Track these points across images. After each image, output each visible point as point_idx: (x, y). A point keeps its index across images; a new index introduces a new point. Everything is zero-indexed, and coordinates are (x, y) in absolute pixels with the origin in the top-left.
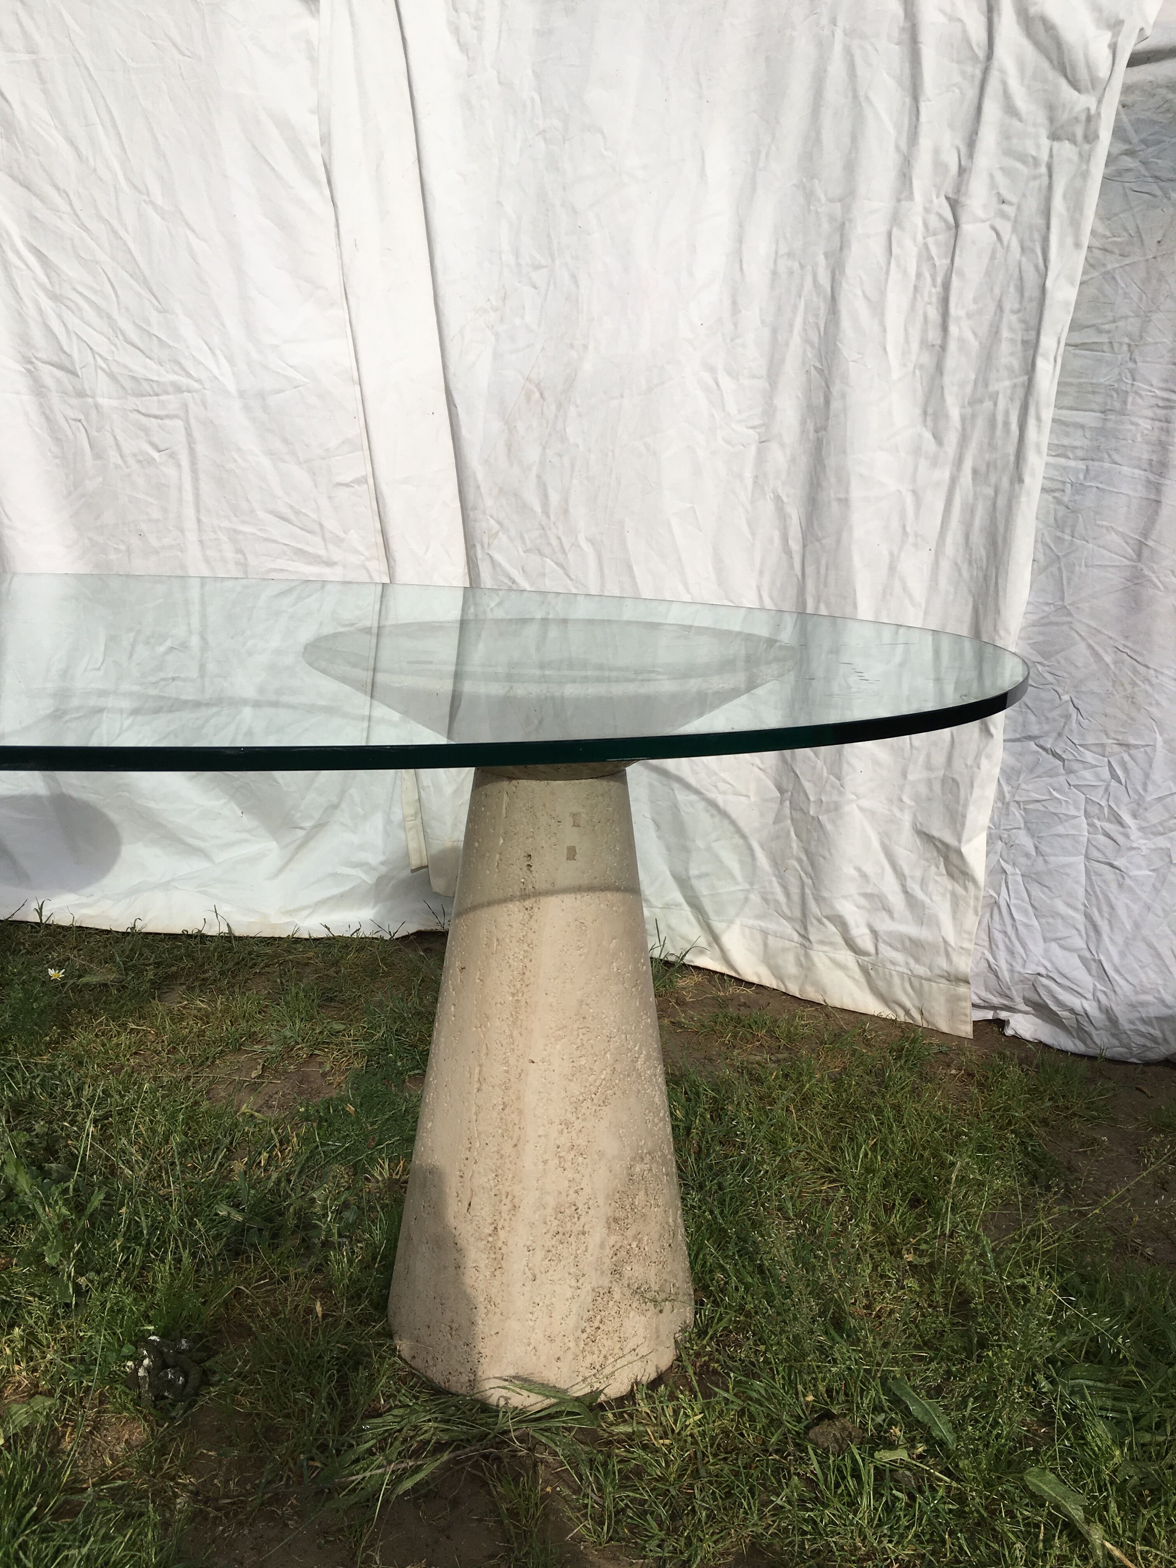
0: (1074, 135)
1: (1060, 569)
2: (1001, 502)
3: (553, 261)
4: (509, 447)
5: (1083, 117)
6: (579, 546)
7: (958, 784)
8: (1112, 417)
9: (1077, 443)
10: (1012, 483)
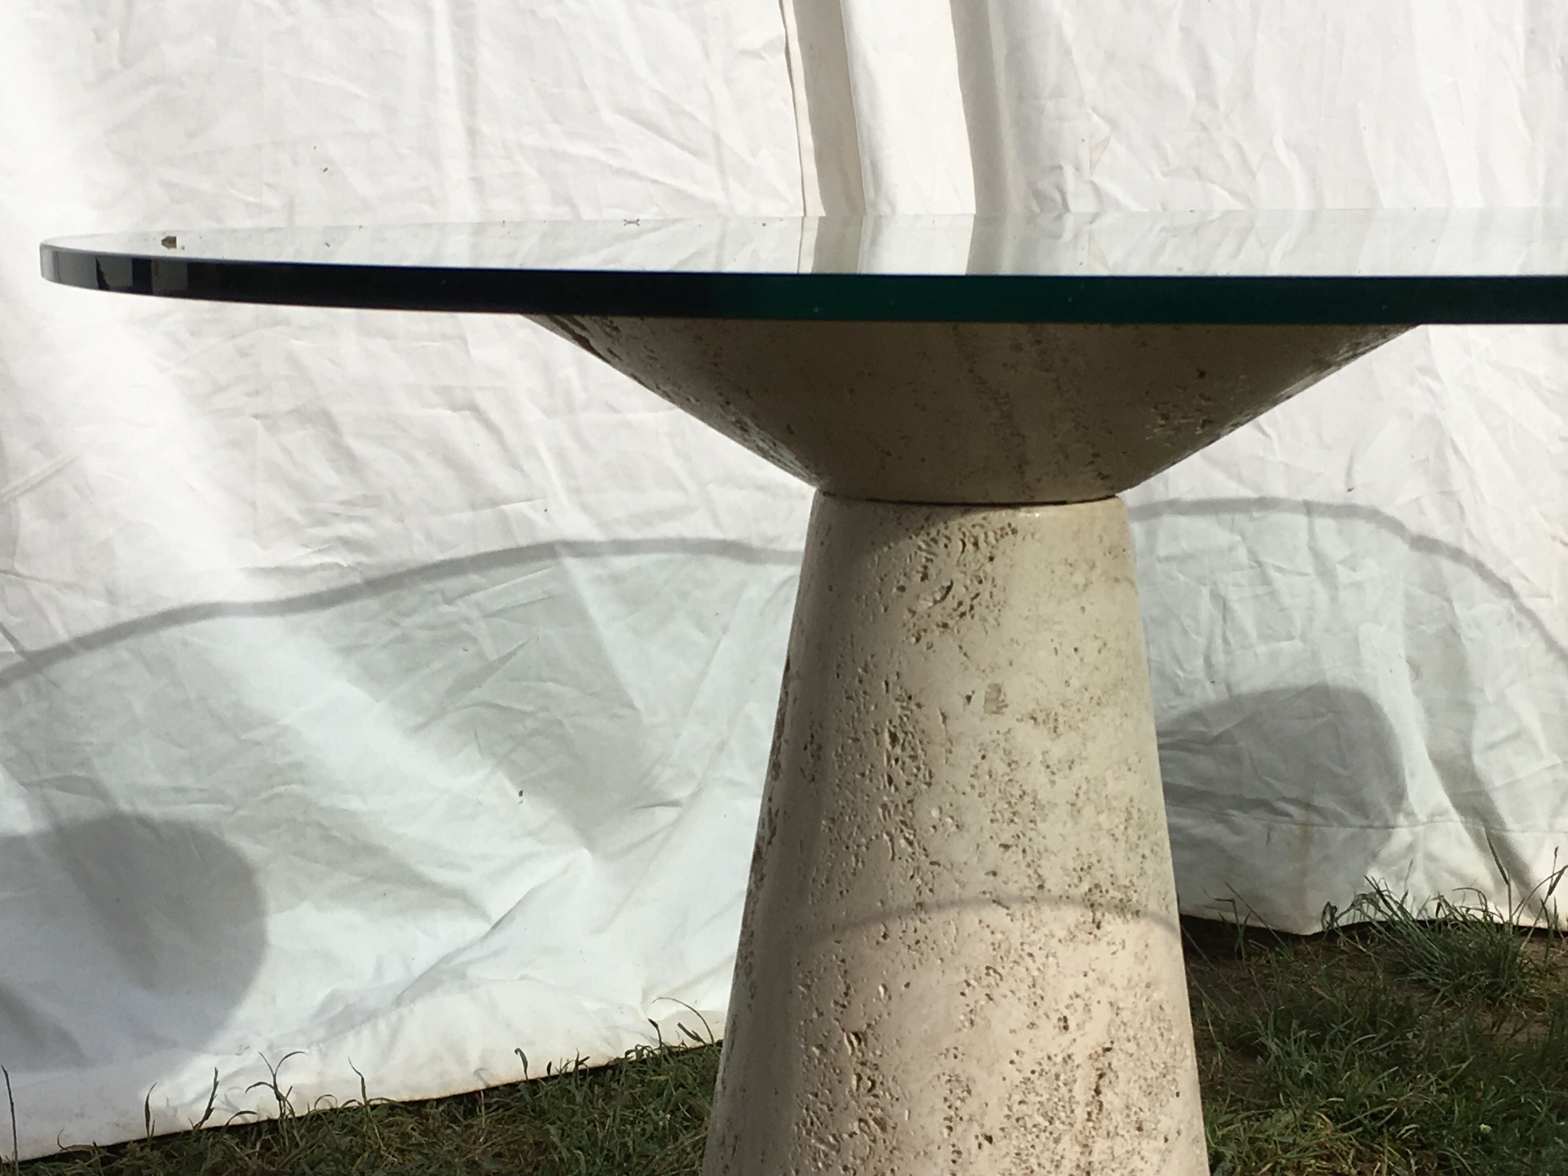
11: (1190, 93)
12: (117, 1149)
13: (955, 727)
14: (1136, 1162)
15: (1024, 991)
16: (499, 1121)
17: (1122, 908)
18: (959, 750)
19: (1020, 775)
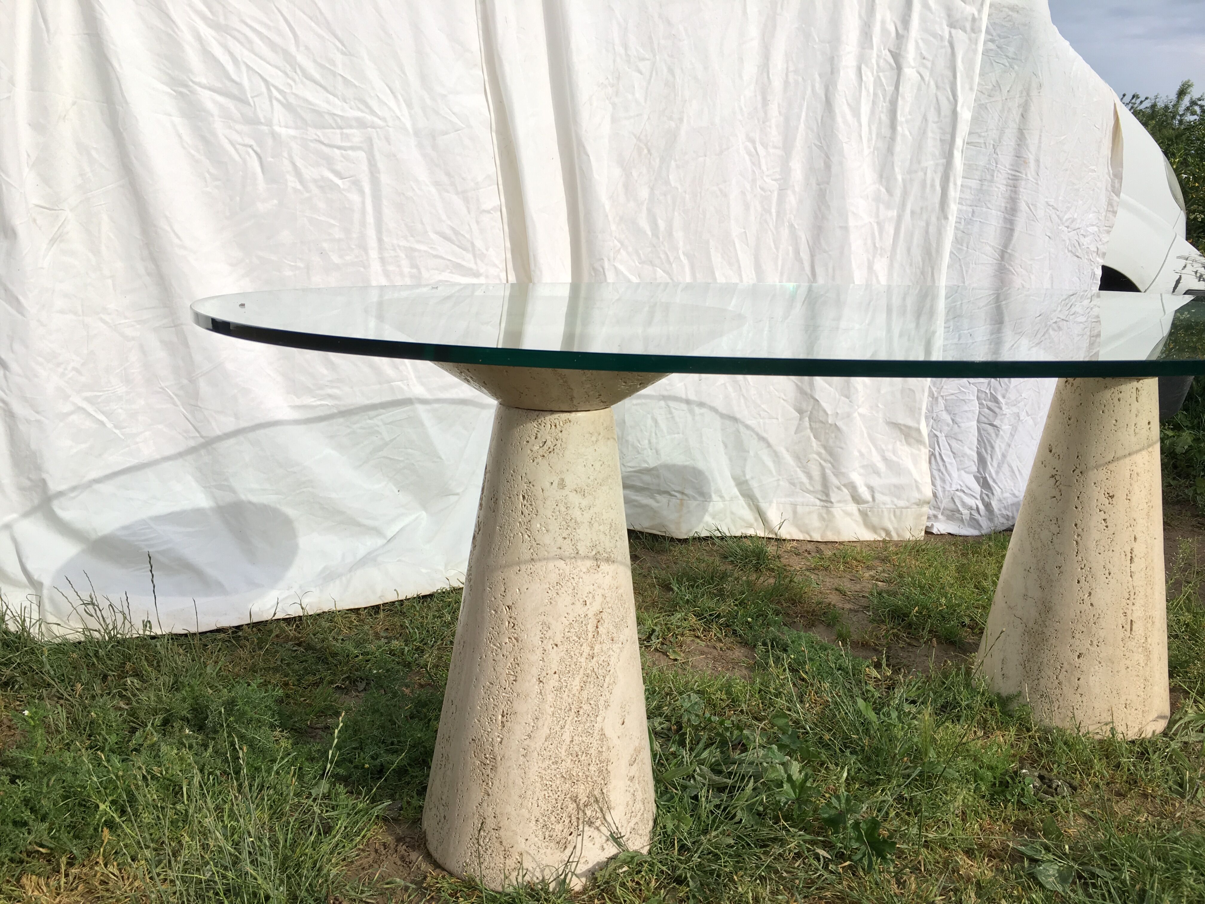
0: (964, 27)
1: (961, 266)
2: (932, 230)
3: (654, 56)
4: (626, 187)
5: (970, 18)
6: (679, 258)
7: (913, 391)
8: (986, 183)
9: (967, 197)
10: (938, 219)
11: (649, 233)
12: (239, 628)
13: (546, 493)
14: (611, 652)
15: (570, 591)
16: (388, 616)
17: (608, 560)
18: (548, 502)
19: (570, 512)
